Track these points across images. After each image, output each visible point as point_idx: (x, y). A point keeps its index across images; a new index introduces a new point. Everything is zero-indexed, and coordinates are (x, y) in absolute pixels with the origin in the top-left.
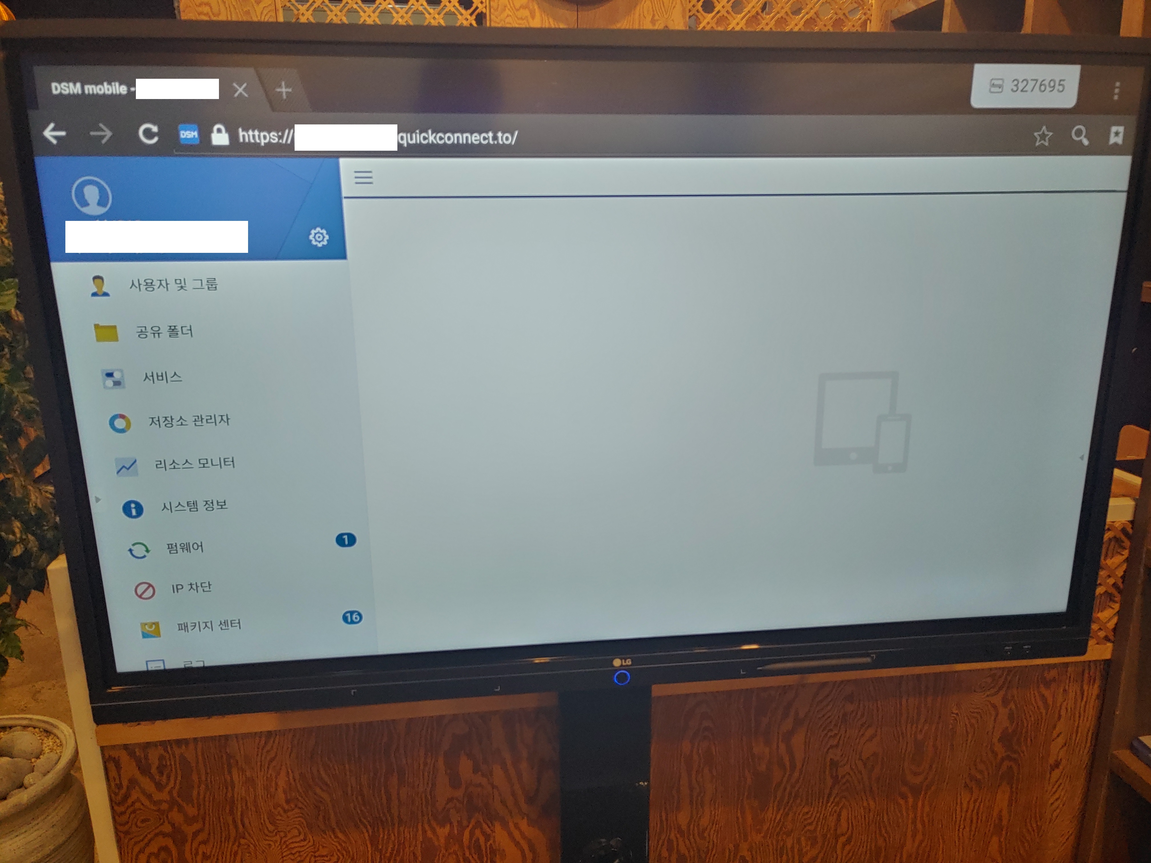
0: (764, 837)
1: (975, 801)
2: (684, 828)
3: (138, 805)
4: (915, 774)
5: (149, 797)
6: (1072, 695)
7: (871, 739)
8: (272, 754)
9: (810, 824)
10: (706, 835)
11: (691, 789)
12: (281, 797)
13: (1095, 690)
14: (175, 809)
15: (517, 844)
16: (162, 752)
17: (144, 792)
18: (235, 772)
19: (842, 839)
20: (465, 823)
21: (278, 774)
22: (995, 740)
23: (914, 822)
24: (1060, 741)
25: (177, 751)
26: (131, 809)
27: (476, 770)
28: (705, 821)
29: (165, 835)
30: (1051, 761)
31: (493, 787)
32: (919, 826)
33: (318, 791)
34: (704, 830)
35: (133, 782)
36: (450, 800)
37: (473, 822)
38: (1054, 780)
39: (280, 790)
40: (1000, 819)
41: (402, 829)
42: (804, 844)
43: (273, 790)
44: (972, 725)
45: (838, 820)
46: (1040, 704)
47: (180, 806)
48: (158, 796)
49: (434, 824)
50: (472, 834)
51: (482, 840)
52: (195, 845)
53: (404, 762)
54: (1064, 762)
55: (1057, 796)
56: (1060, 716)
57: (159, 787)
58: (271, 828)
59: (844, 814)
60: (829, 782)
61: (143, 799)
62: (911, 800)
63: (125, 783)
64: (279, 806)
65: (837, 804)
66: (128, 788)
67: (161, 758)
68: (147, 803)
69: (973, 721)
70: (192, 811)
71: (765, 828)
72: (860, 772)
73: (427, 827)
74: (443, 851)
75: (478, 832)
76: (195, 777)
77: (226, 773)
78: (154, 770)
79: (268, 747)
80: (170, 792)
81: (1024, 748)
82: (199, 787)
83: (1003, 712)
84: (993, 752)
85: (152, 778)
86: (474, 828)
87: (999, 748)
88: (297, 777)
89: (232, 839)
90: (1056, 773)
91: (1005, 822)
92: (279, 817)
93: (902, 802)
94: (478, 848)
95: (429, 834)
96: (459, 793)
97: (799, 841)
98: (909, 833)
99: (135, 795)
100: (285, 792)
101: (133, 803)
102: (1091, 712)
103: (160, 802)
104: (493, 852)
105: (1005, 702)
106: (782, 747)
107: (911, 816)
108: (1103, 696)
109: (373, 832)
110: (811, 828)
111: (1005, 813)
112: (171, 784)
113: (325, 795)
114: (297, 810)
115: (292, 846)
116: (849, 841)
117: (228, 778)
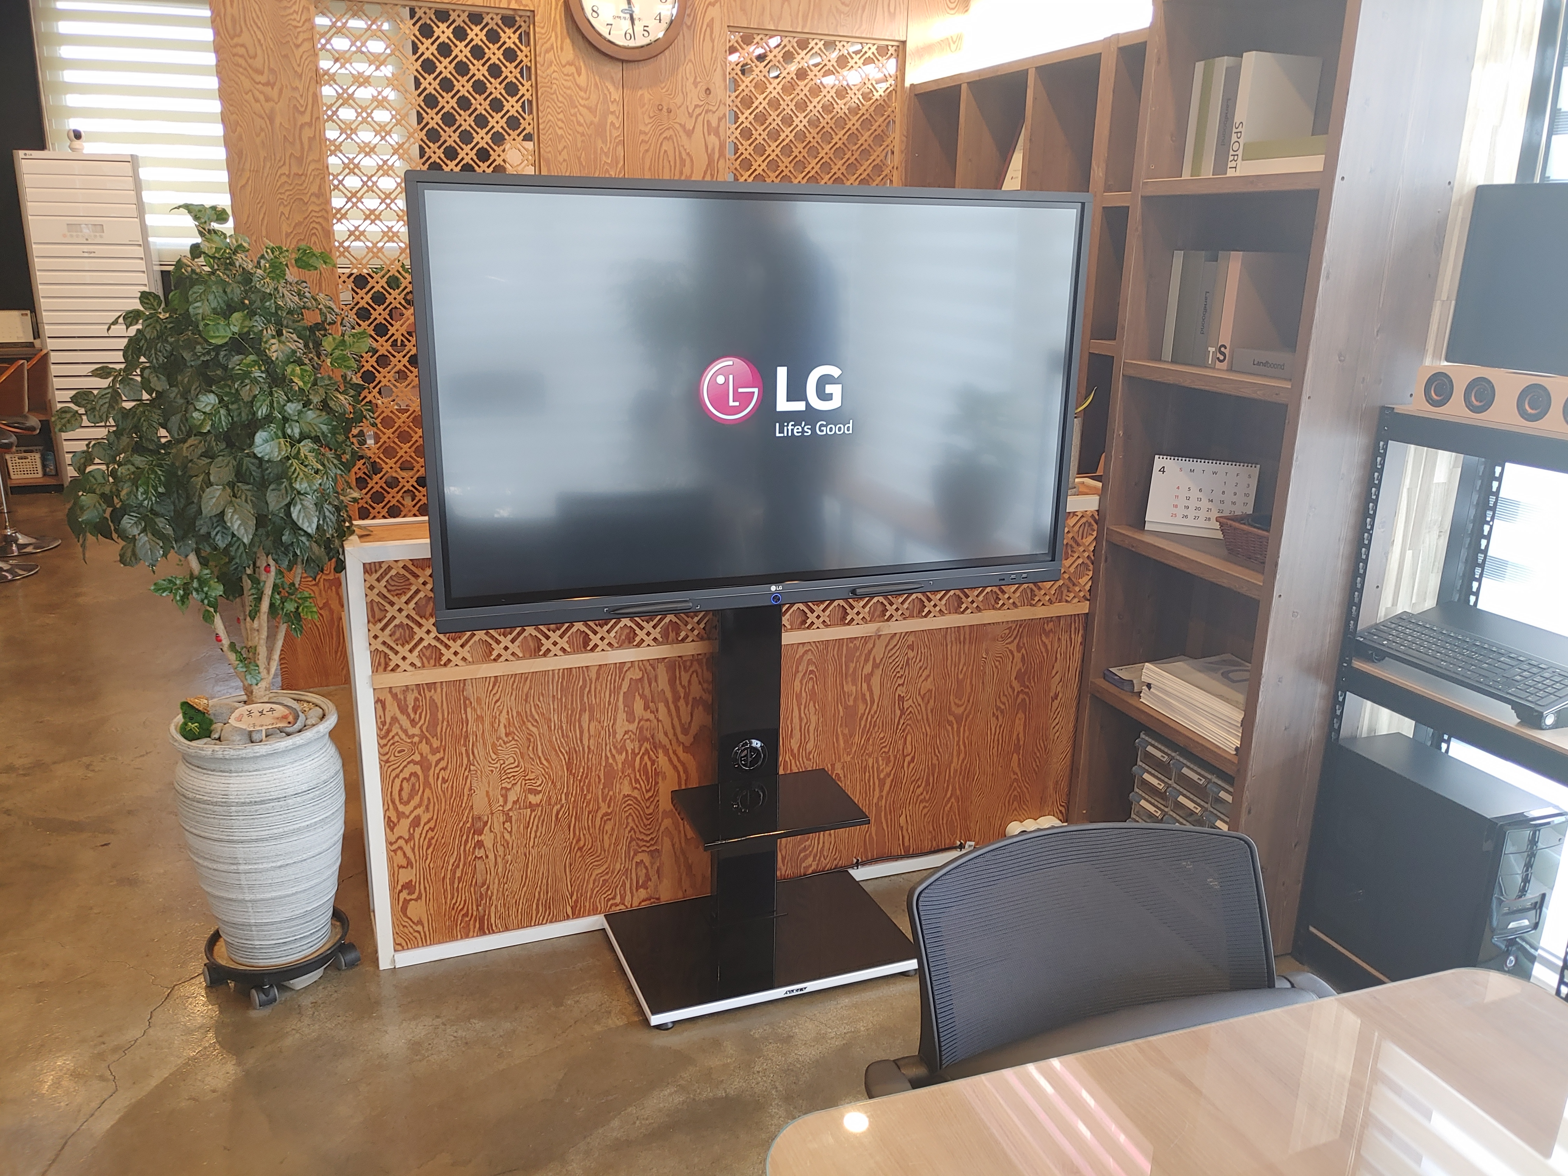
0: (853, 758)
1: (1001, 726)
2: (796, 751)
3: (397, 738)
4: (958, 706)
5: (405, 732)
6: (1064, 643)
7: (926, 679)
8: (498, 696)
9: (885, 747)
10: (811, 757)
11: (801, 719)
12: (502, 730)
13: (1080, 640)
14: (424, 741)
15: (675, 767)
16: (417, 695)
17: (401, 727)
18: (469, 710)
19: (908, 759)
20: (637, 751)
21: (501, 712)
22: (1013, 678)
23: (958, 744)
24: (1057, 678)
25: (428, 695)
26: (391, 742)
27: (646, 707)
28: (810, 746)
29: (416, 763)
30: (1052, 694)
31: (658, 720)
32: (962, 747)
33: (529, 725)
34: (810, 753)
35: (394, 719)
36: (626, 733)
37: (643, 749)
38: (1054, 709)
39: (502, 725)
40: (1018, 740)
41: (590, 756)
42: (881, 763)
43: (496, 725)
44: (996, 667)
45: (905, 743)
46: (1043, 650)
47: (427, 738)
48: (411, 731)
49: (614, 751)
50: (642, 758)
51: (649, 764)
52: (437, 772)
53: (594, 702)
54: (1060, 695)
55: (1057, 721)
56: (1056, 658)
57: (413, 723)
58: (494, 757)
59: (909, 738)
60: (898, 712)
61: (400, 733)
62: (955, 726)
63: (388, 721)
64: (501, 738)
65: (904, 731)
66: (390, 724)
67: (416, 699)
68: (404, 737)
69: (997, 663)
70: (436, 743)
71: (853, 751)
72: (920, 705)
73: (609, 755)
74: (620, 774)
75: (646, 758)
76: (440, 716)
77: (463, 712)
78: (410, 710)
79: (494, 691)
80: (421, 728)
81: (1033, 684)
82: (443, 722)
83: (1018, 656)
84: (1011, 686)
85: (408, 716)
86: (643, 754)
87: (1015, 684)
88: (515, 714)
89: (464, 766)
90: (1056, 702)
91: (1021, 743)
92: (500, 748)
93: (949, 728)
94: (646, 773)
95: (611, 761)
96: (633, 727)
97: (877, 762)
98: (955, 753)
99: (395, 729)
100: (505, 726)
101: (393, 737)
102: (1078, 656)
103: (413, 736)
104: (657, 774)
105: (1019, 649)
106: (865, 686)
107: (956, 739)
108: (1084, 643)
109: (569, 759)
110: (886, 750)
111: (1022, 735)
112: (422, 721)
113: (534, 730)
114: (513, 742)
115: (508, 771)
116: (913, 758)
117: (464, 716)
